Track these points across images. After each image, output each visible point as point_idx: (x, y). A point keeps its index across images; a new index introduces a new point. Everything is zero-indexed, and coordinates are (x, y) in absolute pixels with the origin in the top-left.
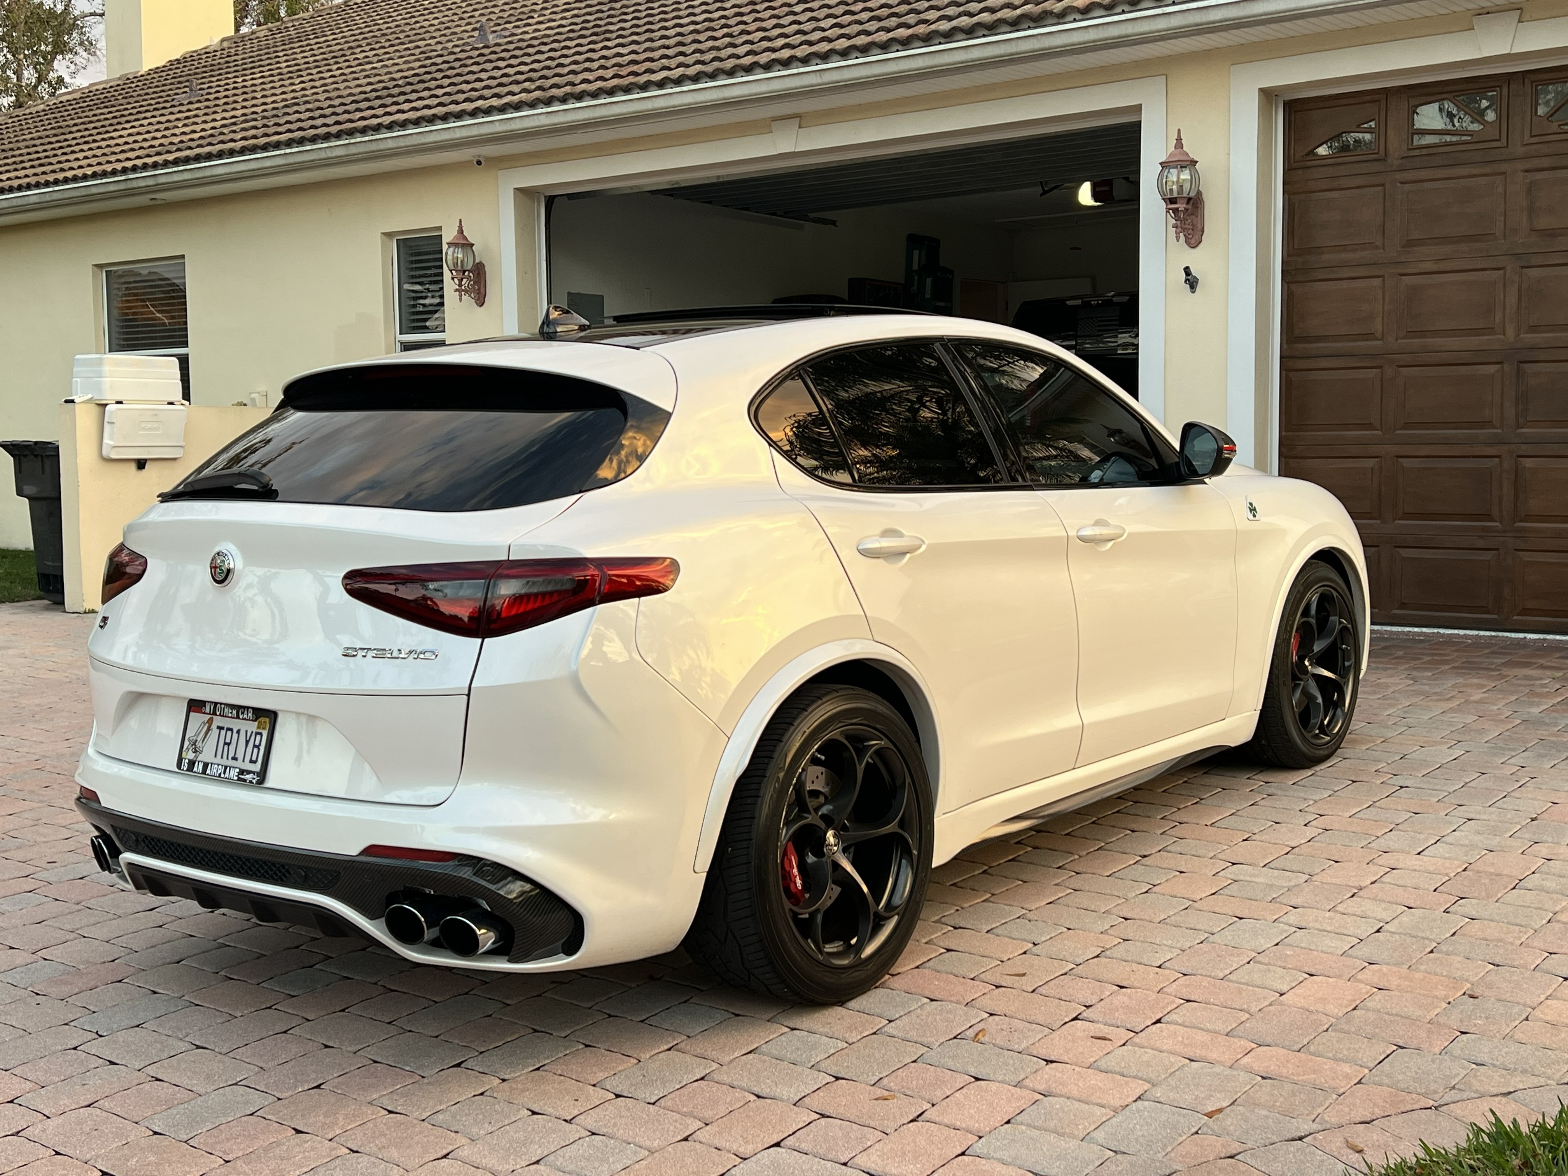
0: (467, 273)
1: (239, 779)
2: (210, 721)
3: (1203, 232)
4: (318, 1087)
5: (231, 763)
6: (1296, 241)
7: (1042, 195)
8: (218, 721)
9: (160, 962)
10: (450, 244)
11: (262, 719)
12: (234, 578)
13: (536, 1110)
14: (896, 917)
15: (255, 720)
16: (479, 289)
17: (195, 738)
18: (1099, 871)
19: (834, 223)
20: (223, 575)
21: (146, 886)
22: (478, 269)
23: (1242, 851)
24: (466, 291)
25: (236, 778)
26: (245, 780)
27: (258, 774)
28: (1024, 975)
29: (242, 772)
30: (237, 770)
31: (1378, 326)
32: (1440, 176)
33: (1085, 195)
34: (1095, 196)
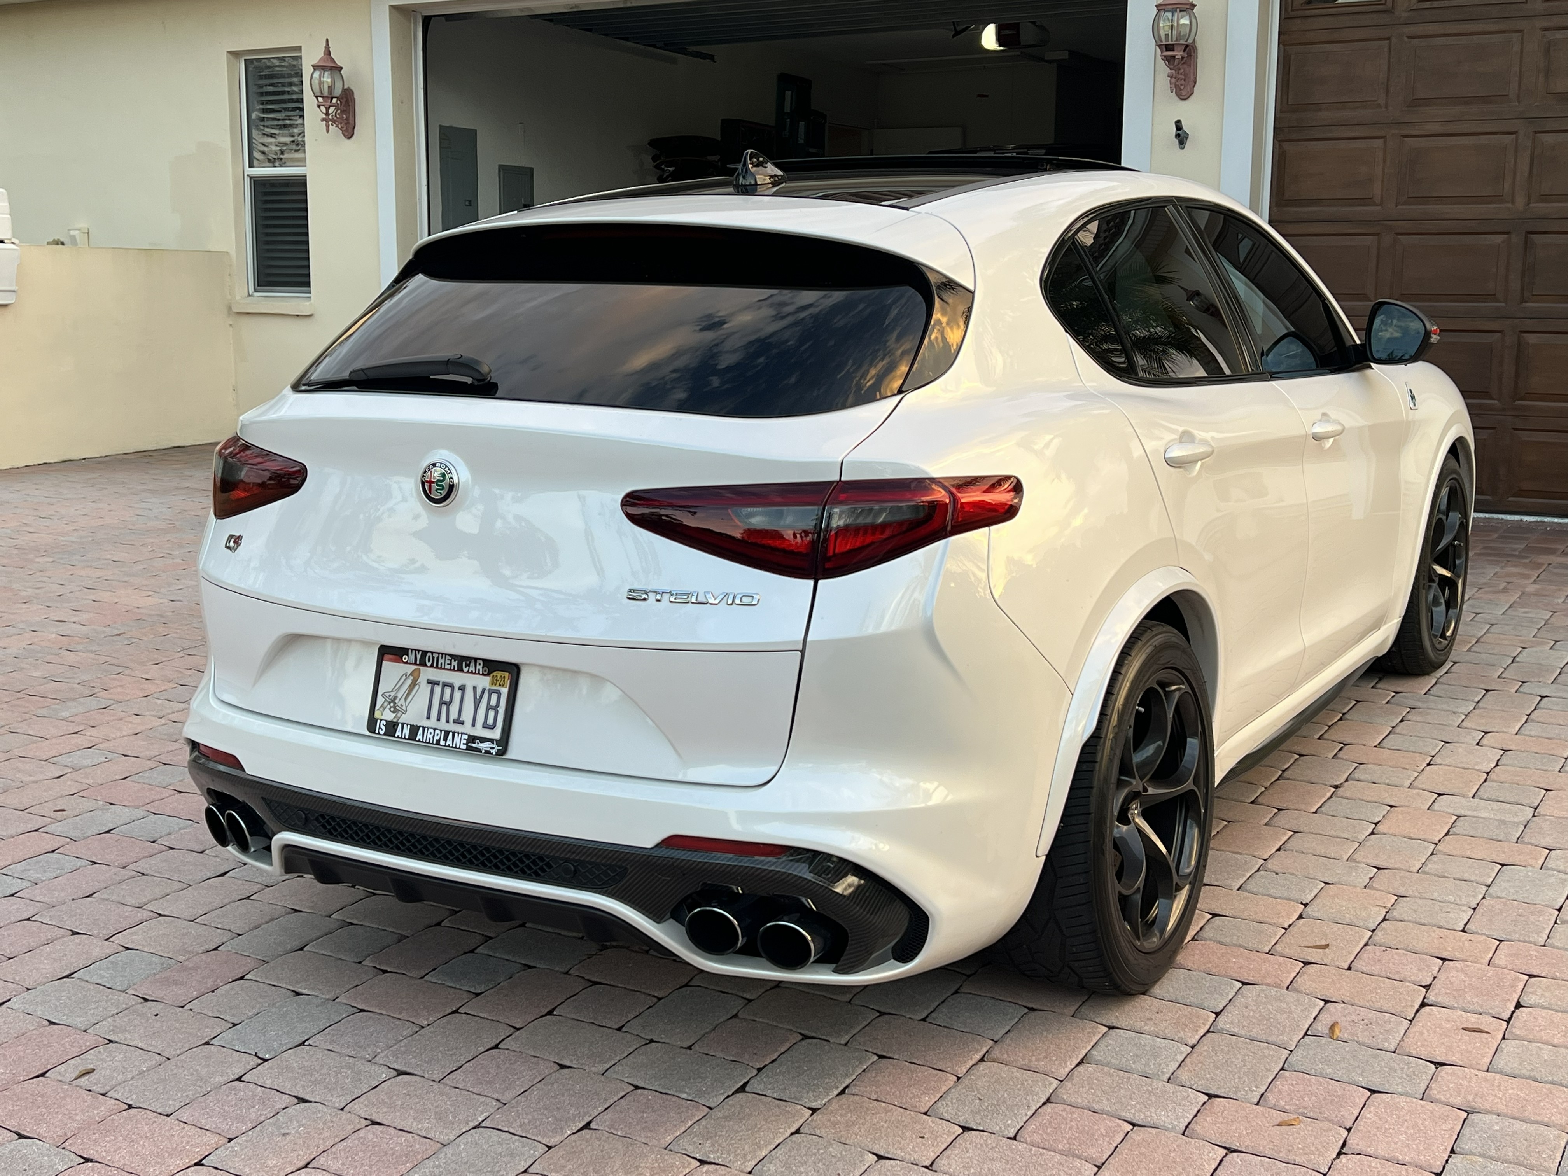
0: (334, 100)
1: (469, 748)
2: (415, 676)
3: (1195, 83)
4: (587, 1126)
5: (451, 727)
6: (1290, 97)
7: (954, 36)
8: (428, 673)
10: (315, 67)
11: (498, 674)
12: (458, 496)
13: (882, 1153)
14: (1188, 886)
15: (488, 675)
16: (347, 119)
17: (393, 694)
18: (1302, 807)
19: (712, 58)
20: (444, 493)
21: (312, 872)
22: (346, 94)
23: (1435, 778)
24: (334, 121)
25: (464, 747)
26: (479, 750)
27: (499, 743)
28: (1327, 946)
29: (472, 739)
30: (466, 737)
31: (1377, 190)
33: (989, 39)
34: (1000, 39)
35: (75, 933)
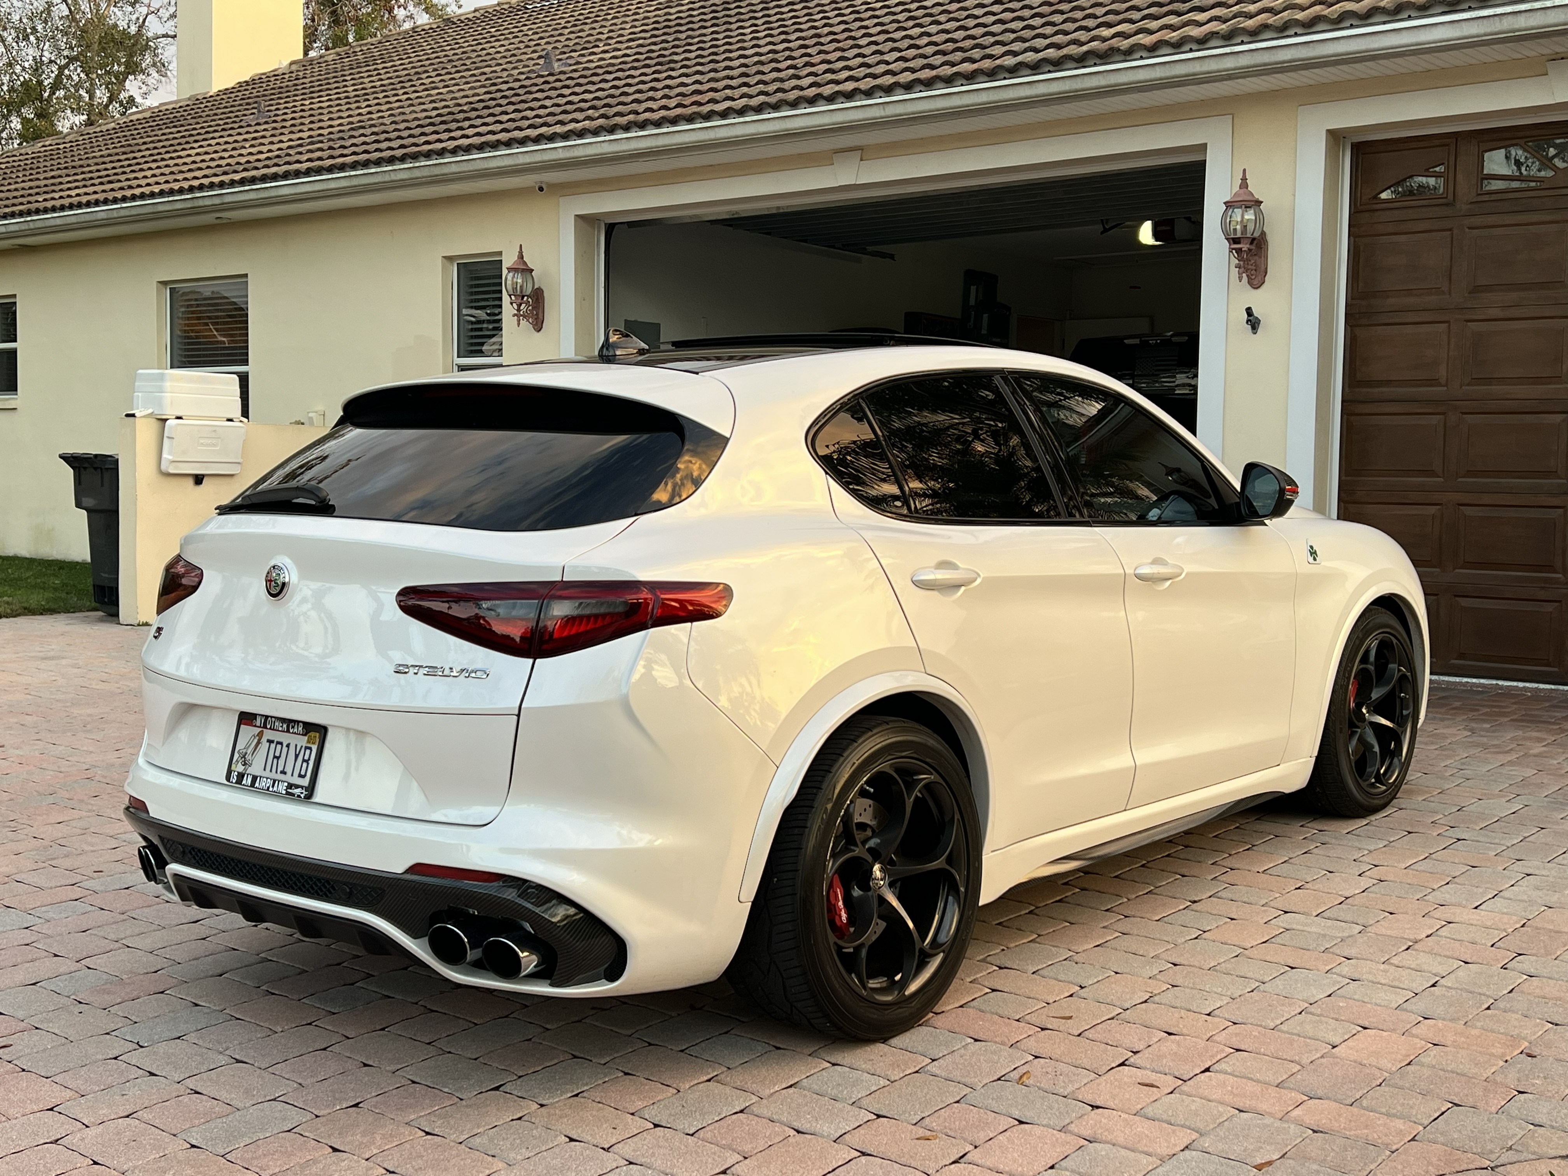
0: (525, 298)
1: (288, 793)
2: (260, 735)
3: (1266, 273)
4: (356, 1105)
5: (279, 776)
6: (1361, 284)
7: (1102, 233)
8: (268, 734)
9: (202, 975)
10: (510, 270)
11: (312, 734)
12: (289, 592)
13: (574, 1137)
14: (942, 955)
15: (305, 735)
16: (537, 314)
17: (244, 751)
18: (1148, 915)
19: (892, 257)
20: (278, 589)
21: (190, 897)
22: (537, 293)
23: (1295, 900)
24: (524, 317)
25: (284, 792)
26: (293, 795)
27: (307, 789)
28: (1070, 1018)
29: (290, 786)
30: (286, 784)
31: (1442, 372)
32: (1508, 222)
33: (1146, 234)
34: (1156, 235)
35: (56, 956)
